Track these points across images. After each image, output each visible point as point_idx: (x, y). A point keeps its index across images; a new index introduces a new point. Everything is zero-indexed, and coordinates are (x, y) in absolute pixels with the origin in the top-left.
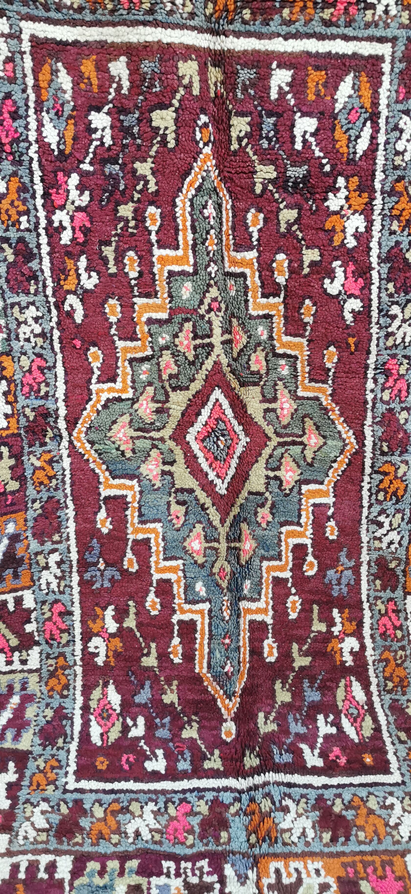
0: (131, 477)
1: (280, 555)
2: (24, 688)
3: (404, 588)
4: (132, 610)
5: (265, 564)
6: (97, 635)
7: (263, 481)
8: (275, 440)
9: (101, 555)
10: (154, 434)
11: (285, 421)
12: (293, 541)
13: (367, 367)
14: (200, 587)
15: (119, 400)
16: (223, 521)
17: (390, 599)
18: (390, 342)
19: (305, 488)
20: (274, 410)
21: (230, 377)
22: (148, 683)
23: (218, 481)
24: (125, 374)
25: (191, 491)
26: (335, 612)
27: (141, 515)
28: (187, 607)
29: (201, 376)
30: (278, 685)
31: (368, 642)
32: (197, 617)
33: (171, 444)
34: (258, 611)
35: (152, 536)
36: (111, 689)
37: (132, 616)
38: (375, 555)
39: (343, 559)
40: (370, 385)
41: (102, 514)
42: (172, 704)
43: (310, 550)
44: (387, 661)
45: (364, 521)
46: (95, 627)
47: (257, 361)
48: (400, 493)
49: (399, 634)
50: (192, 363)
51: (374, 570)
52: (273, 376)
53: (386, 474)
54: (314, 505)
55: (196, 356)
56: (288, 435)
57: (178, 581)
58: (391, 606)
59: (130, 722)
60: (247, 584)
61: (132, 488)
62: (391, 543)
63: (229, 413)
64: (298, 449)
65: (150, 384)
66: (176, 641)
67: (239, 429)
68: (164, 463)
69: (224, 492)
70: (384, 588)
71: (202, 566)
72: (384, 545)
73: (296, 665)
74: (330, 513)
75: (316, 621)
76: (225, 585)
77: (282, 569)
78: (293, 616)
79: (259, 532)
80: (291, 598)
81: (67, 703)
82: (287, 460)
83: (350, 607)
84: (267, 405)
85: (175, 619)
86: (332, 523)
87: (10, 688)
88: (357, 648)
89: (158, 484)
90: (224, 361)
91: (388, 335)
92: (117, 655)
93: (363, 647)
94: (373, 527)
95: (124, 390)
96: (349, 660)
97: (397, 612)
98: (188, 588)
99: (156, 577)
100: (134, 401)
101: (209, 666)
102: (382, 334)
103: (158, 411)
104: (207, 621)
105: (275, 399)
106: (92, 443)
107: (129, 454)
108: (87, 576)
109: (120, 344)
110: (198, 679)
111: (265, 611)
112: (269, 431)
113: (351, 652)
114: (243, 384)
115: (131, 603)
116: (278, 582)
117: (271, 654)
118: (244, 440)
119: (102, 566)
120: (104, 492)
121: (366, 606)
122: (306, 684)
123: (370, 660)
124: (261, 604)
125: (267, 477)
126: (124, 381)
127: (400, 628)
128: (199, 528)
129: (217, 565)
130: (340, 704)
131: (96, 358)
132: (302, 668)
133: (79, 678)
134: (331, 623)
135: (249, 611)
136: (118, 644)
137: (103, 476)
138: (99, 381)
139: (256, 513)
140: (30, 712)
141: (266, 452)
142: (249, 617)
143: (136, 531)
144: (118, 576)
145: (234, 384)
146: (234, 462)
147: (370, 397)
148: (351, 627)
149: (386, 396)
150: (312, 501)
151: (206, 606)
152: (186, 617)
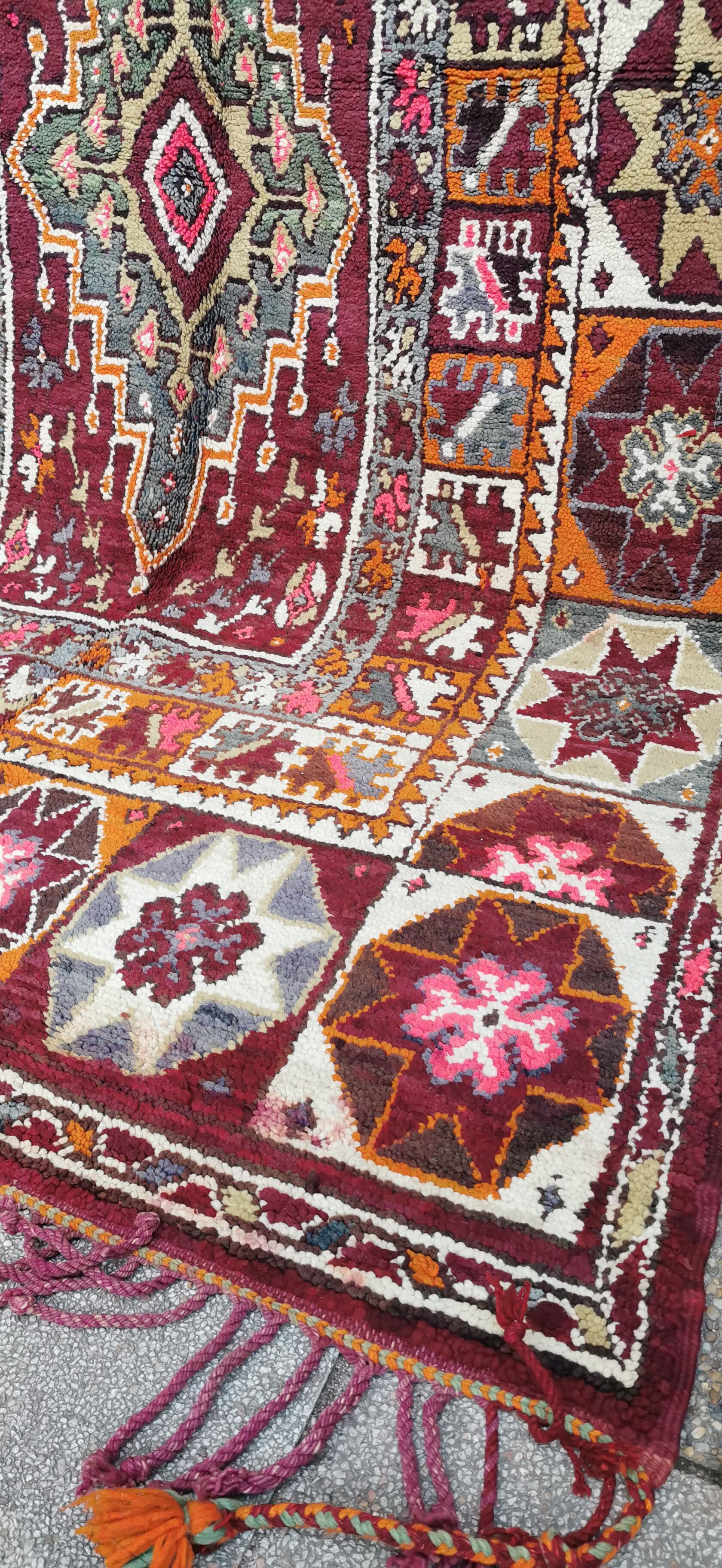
0: (75, 228)
1: (261, 378)
3: (423, 457)
4: (71, 425)
5: (239, 389)
6: (30, 452)
7: (247, 261)
8: (265, 197)
9: (42, 342)
10: (106, 167)
11: (281, 171)
12: (281, 362)
13: (369, 71)
14: (144, 400)
15: (65, 111)
16: (187, 315)
17: (400, 472)
18: (402, 31)
19: (302, 280)
20: (266, 149)
21: (204, 85)
22: (72, 521)
23: (181, 249)
24: (75, 73)
25: (145, 258)
26: (320, 474)
27: (83, 286)
28: (127, 426)
29: (159, 76)
30: (223, 554)
31: (355, 524)
32: (137, 442)
33: (124, 183)
34: (223, 455)
35: (94, 318)
36: (33, 521)
37: (70, 434)
38: (385, 396)
39: (343, 398)
40: (373, 101)
41: (43, 282)
42: (91, 548)
43: (301, 378)
44: (372, 553)
45: (371, 339)
46: (28, 442)
47: (246, 67)
48: (414, 291)
49: (401, 521)
50: (147, 56)
51: (383, 423)
52: (266, 93)
53: (394, 256)
54: (313, 309)
55: (151, 44)
56: (282, 191)
57: (120, 388)
58: (401, 481)
59: (40, 559)
60: (213, 416)
61: (73, 244)
62: (402, 377)
63: (201, 142)
64: (293, 215)
65: (102, 90)
66: (110, 470)
67: (216, 172)
68: (117, 213)
69: (189, 268)
70: (395, 453)
71: (152, 372)
72: (395, 381)
73: (252, 535)
74: (331, 323)
75: (291, 482)
76: (181, 407)
77: (261, 401)
78: (263, 468)
79: (238, 342)
80: (266, 444)
82: (281, 231)
83: (343, 471)
84: (256, 140)
85: (113, 441)
86: (333, 340)
88: (337, 527)
89: (108, 244)
90: (194, 57)
91: (401, 17)
92: (47, 481)
93: (346, 529)
94: (382, 349)
95: (71, 98)
96: (321, 541)
97: (407, 491)
98: (131, 399)
99: (97, 378)
100: (83, 113)
101: (137, 508)
102: (391, 14)
103: (110, 131)
104: (147, 448)
105: (267, 131)
106: (31, 171)
107: (74, 194)
108: (23, 367)
109: (69, 26)
110: (123, 522)
111: (228, 456)
112: (258, 181)
113: (329, 533)
114: (226, 102)
115: (71, 415)
116: (254, 419)
117: (225, 514)
118: (224, 193)
119: (42, 358)
120: (46, 247)
121: (364, 472)
122: (258, 559)
123: (349, 546)
124: (226, 446)
125: (252, 256)
126: (73, 84)
127: (406, 514)
128: (152, 316)
129: (175, 378)
130: (289, 590)
131: (39, 45)
132: (258, 539)
134: (311, 489)
135: (209, 453)
136: (50, 467)
137: (43, 223)
138: (40, 81)
139: (236, 314)
141: (253, 214)
142: (210, 462)
143: (79, 309)
144: (60, 377)
145: (213, 100)
146: (210, 226)
147: (373, 122)
148: (338, 499)
149: (396, 121)
150: (310, 302)
151: (149, 428)
152: (125, 440)
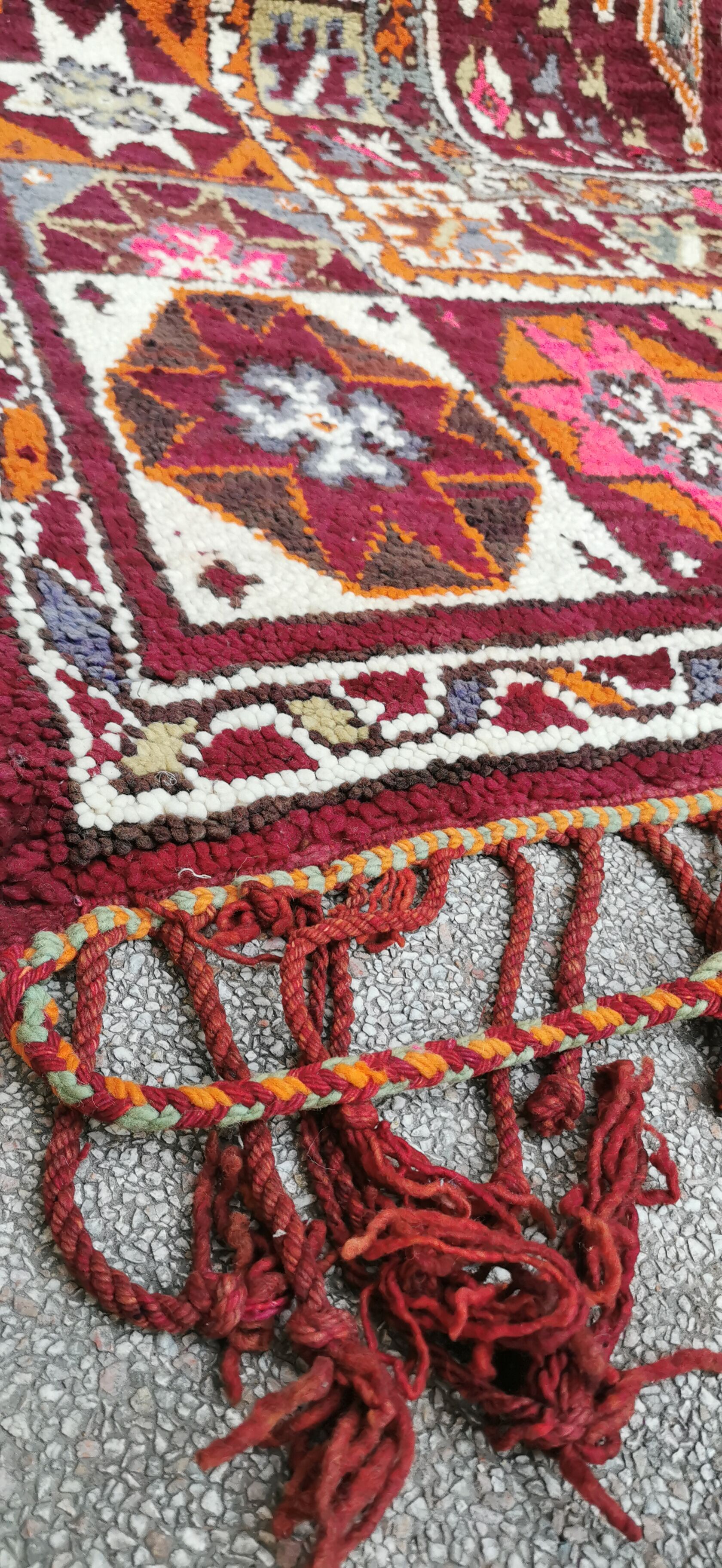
2: (334, 43)
81: (417, 77)
87: (310, 36)
133: (433, 36)
140: (354, 85)
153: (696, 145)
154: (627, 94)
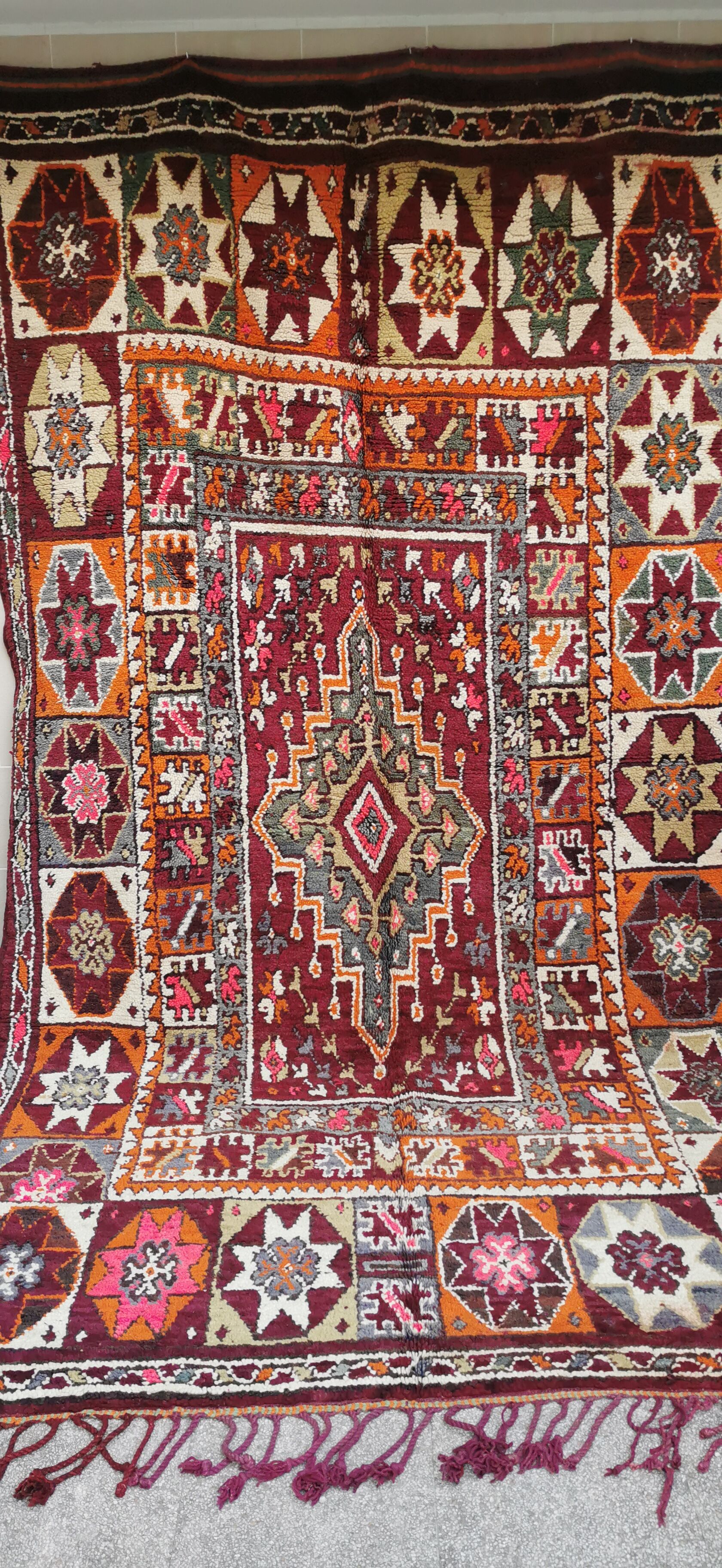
0: (299, 856)
1: (425, 927)
2: (203, 1042)
3: (535, 959)
4: (297, 975)
5: (412, 936)
6: (267, 997)
7: (409, 863)
8: (418, 828)
9: (271, 925)
10: (317, 821)
11: (426, 812)
12: (436, 917)
13: (489, 765)
14: (355, 951)
15: (290, 792)
16: (375, 897)
17: (523, 970)
18: (506, 746)
19: (444, 870)
20: (417, 803)
21: (380, 774)
22: (310, 1037)
23: (370, 861)
24: (295, 771)
25: (348, 869)
26: (474, 980)
27: (306, 889)
28: (344, 969)
29: (356, 772)
30: (424, 1041)
31: (503, 1006)
32: (353, 979)
33: (332, 829)
34: (407, 977)
35: (315, 907)
36: (278, 1043)
37: (297, 980)
38: (507, 929)
39: (480, 933)
40: (493, 779)
41: (273, 889)
42: (332, 1053)
43: (451, 924)
44: (520, 1022)
45: (496, 898)
46: (265, 990)
47: (402, 762)
48: (524, 871)
49: (531, 1000)
50: (349, 762)
51: (507, 943)
52: (415, 774)
53: (510, 854)
54: (453, 885)
55: (352, 757)
56: (428, 824)
57: (337, 947)
58: (524, 976)
59: (295, 1068)
60: (397, 953)
61: (298, 865)
62: (520, 917)
63: (379, 803)
64: (438, 835)
65: (315, 779)
66: (335, 999)
67: (387, 817)
68: (326, 845)
69: (375, 871)
70: (517, 960)
71: (357, 934)
72: (514, 920)
73: (440, 1024)
74: (467, 891)
75: (457, 987)
76: (377, 952)
77: (426, 941)
78: (437, 982)
79: (406, 908)
80: (435, 967)
81: (240, 1054)
82: (429, 845)
83: (487, 976)
84: (411, 798)
85: (334, 981)
86: (469, 900)
87: (191, 1041)
88: (493, 1010)
89: (321, 863)
90: (375, 761)
91: (505, 740)
92: (283, 1014)
93: (499, 1010)
94: (504, 903)
95: (293, 785)
96: (486, 1021)
97: (529, 981)
98: (346, 952)
99: (318, 943)
100: (302, 793)
101: (364, 1020)
102: (500, 738)
103: (321, 801)
104: (361, 982)
105: (417, 794)
106: (267, 827)
107: (297, 837)
108: (259, 943)
109: (292, 747)
110: (354, 1032)
111: (412, 977)
112: (413, 819)
113: (489, 1015)
114: (391, 781)
115: (296, 968)
116: (423, 952)
117: (417, 1015)
118: (392, 827)
119: (271, 935)
120: (276, 869)
121: (501, 975)
122: (448, 1040)
123: (505, 1021)
124: (409, 972)
125: (413, 860)
126: (294, 777)
127: (532, 995)
128: (354, 901)
129: (371, 935)
130: (477, 1055)
131: (273, 759)
132: (444, 1027)
133: (251, 1034)
134: (471, 989)
135: (398, 978)
136: (284, 1004)
137: (275, 855)
138: (275, 777)
139: (403, 892)
140: (209, 1061)
141: (411, 837)
142: (398, 983)
143: (302, 903)
144: (285, 945)
145: (384, 780)
146: (384, 846)
147: (493, 789)
148: (489, 993)
149: (506, 789)
150: (451, 881)
151: (361, 969)
152: (344, 979)
153: (380, 1074)
154: (348, 1051)
